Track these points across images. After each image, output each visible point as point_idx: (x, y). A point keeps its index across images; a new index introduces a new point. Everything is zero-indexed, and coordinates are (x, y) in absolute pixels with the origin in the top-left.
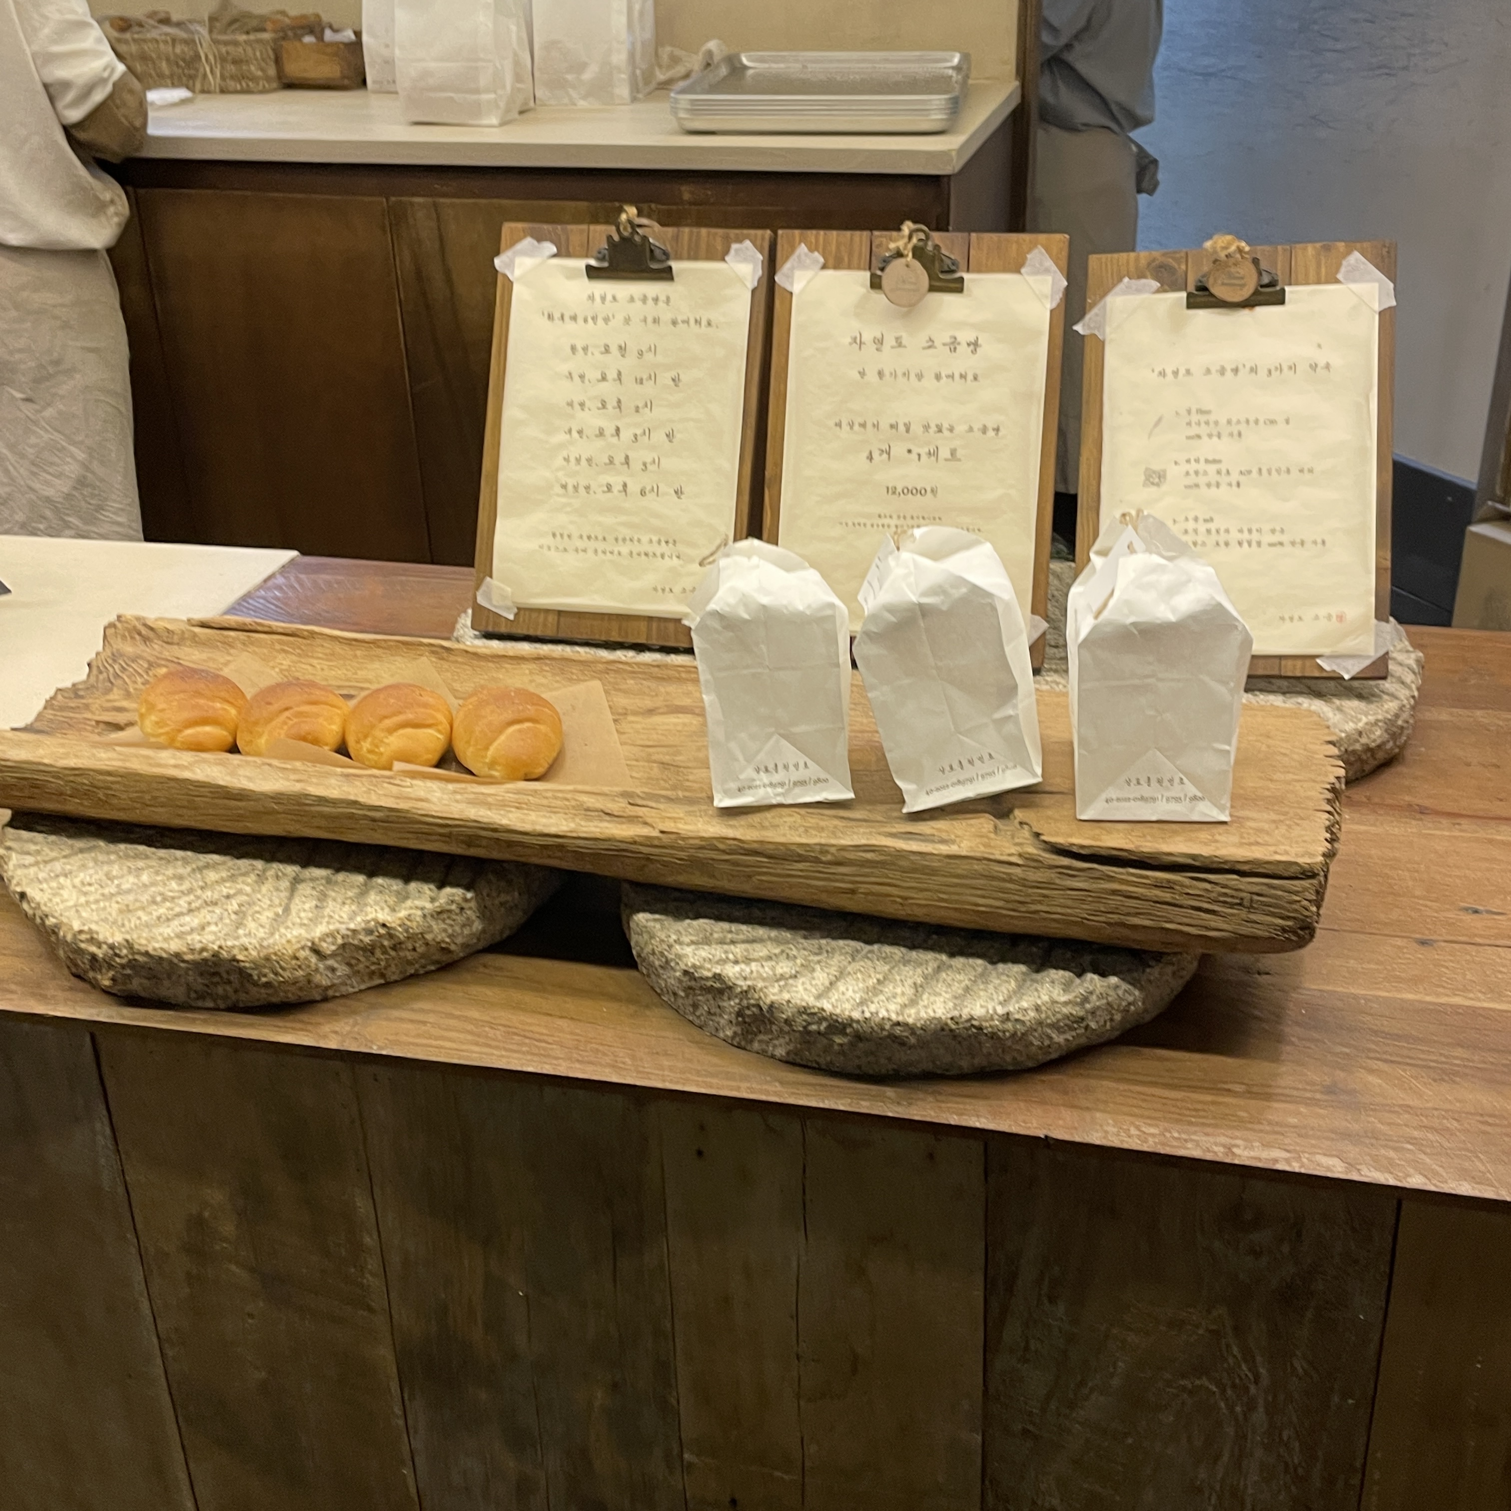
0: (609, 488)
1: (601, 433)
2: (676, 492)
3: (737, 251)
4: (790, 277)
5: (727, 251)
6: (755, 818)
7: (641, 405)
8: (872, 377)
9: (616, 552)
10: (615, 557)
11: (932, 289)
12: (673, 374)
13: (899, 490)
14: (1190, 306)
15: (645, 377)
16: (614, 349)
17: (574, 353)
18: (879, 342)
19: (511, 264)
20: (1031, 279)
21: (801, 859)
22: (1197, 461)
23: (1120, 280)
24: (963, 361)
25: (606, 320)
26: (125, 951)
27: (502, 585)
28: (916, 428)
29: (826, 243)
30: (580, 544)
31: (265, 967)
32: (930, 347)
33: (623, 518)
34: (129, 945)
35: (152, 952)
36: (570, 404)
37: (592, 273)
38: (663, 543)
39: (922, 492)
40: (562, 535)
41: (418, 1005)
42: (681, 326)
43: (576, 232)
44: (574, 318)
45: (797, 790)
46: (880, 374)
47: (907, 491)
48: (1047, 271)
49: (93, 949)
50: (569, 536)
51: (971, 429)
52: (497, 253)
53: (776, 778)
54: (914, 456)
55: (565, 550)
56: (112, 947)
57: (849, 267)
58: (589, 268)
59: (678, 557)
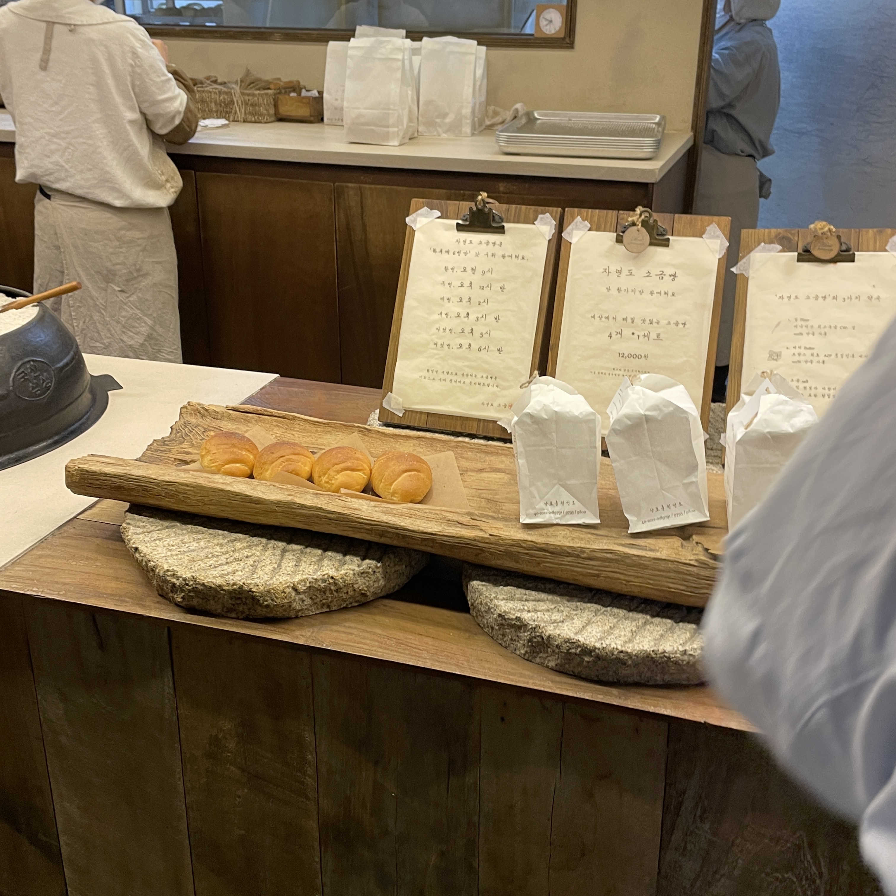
0: (461, 346)
1: (458, 316)
2: (498, 350)
3: (541, 218)
4: (570, 234)
5: (536, 219)
6: (544, 531)
7: (482, 301)
8: (614, 291)
9: (462, 382)
10: (461, 384)
11: (651, 244)
12: (501, 285)
13: (626, 355)
14: (799, 260)
15: (485, 286)
16: (469, 269)
17: (446, 271)
18: (619, 272)
19: (415, 221)
20: (708, 241)
21: (569, 555)
22: (800, 347)
23: (759, 244)
24: (667, 285)
25: (466, 254)
26: (191, 583)
27: (397, 397)
28: (638, 321)
29: (592, 216)
30: (443, 377)
31: (267, 596)
32: (648, 276)
33: (466, 363)
34: (194, 579)
35: (206, 584)
36: (442, 299)
37: (460, 228)
38: (489, 378)
39: (639, 357)
40: (432, 371)
41: (347, 624)
42: (507, 258)
43: (452, 204)
44: (448, 252)
45: (568, 517)
46: (619, 290)
47: (630, 356)
48: (718, 237)
49: (174, 580)
50: (437, 372)
51: (669, 323)
52: (408, 215)
53: (557, 509)
54: (635, 336)
55: (434, 379)
56: (185, 580)
57: (604, 231)
58: (458, 224)
59: (497, 386)
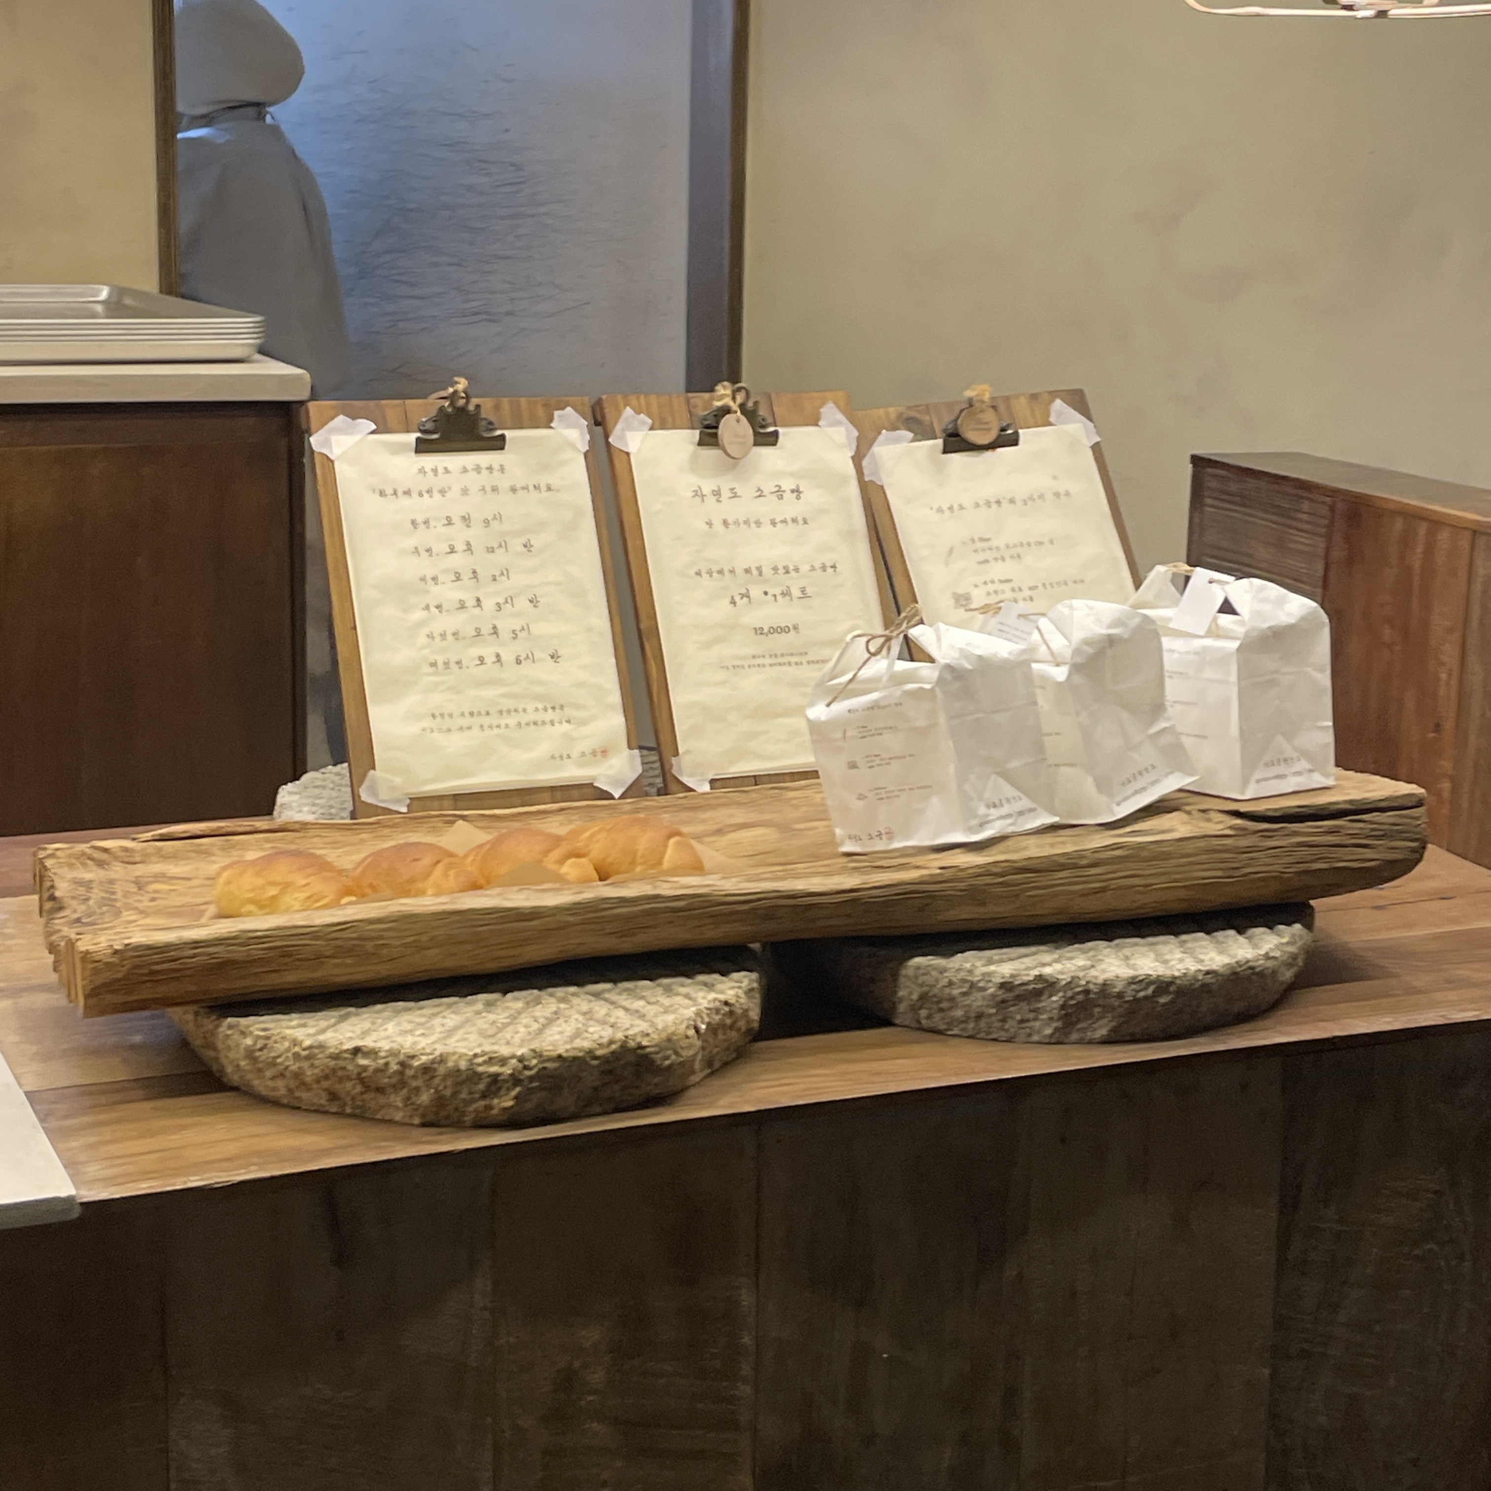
0: (482, 660)
1: (462, 606)
2: (552, 657)
3: (560, 416)
4: (622, 438)
5: (551, 419)
7: (497, 574)
8: (718, 526)
9: (503, 726)
10: (502, 731)
11: (756, 444)
12: (523, 540)
13: (766, 631)
14: (945, 452)
15: (495, 545)
16: (457, 520)
17: (415, 528)
18: (717, 493)
19: (327, 443)
20: (830, 430)
22: (993, 582)
24: (790, 508)
25: (443, 492)
26: (534, 1062)
27: (388, 776)
28: (767, 571)
29: (648, 406)
30: (465, 722)
31: (667, 1049)
32: (760, 496)
33: (502, 690)
36: (423, 579)
37: (422, 447)
39: (785, 630)
40: (442, 715)
42: (521, 493)
43: (391, 407)
44: (407, 493)
46: (725, 523)
47: (773, 630)
48: (838, 423)
50: (450, 715)
51: (813, 569)
54: (770, 597)
55: (449, 730)
57: (674, 427)
58: (418, 439)
59: (568, 722)
